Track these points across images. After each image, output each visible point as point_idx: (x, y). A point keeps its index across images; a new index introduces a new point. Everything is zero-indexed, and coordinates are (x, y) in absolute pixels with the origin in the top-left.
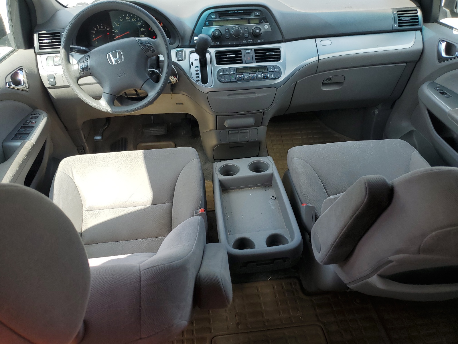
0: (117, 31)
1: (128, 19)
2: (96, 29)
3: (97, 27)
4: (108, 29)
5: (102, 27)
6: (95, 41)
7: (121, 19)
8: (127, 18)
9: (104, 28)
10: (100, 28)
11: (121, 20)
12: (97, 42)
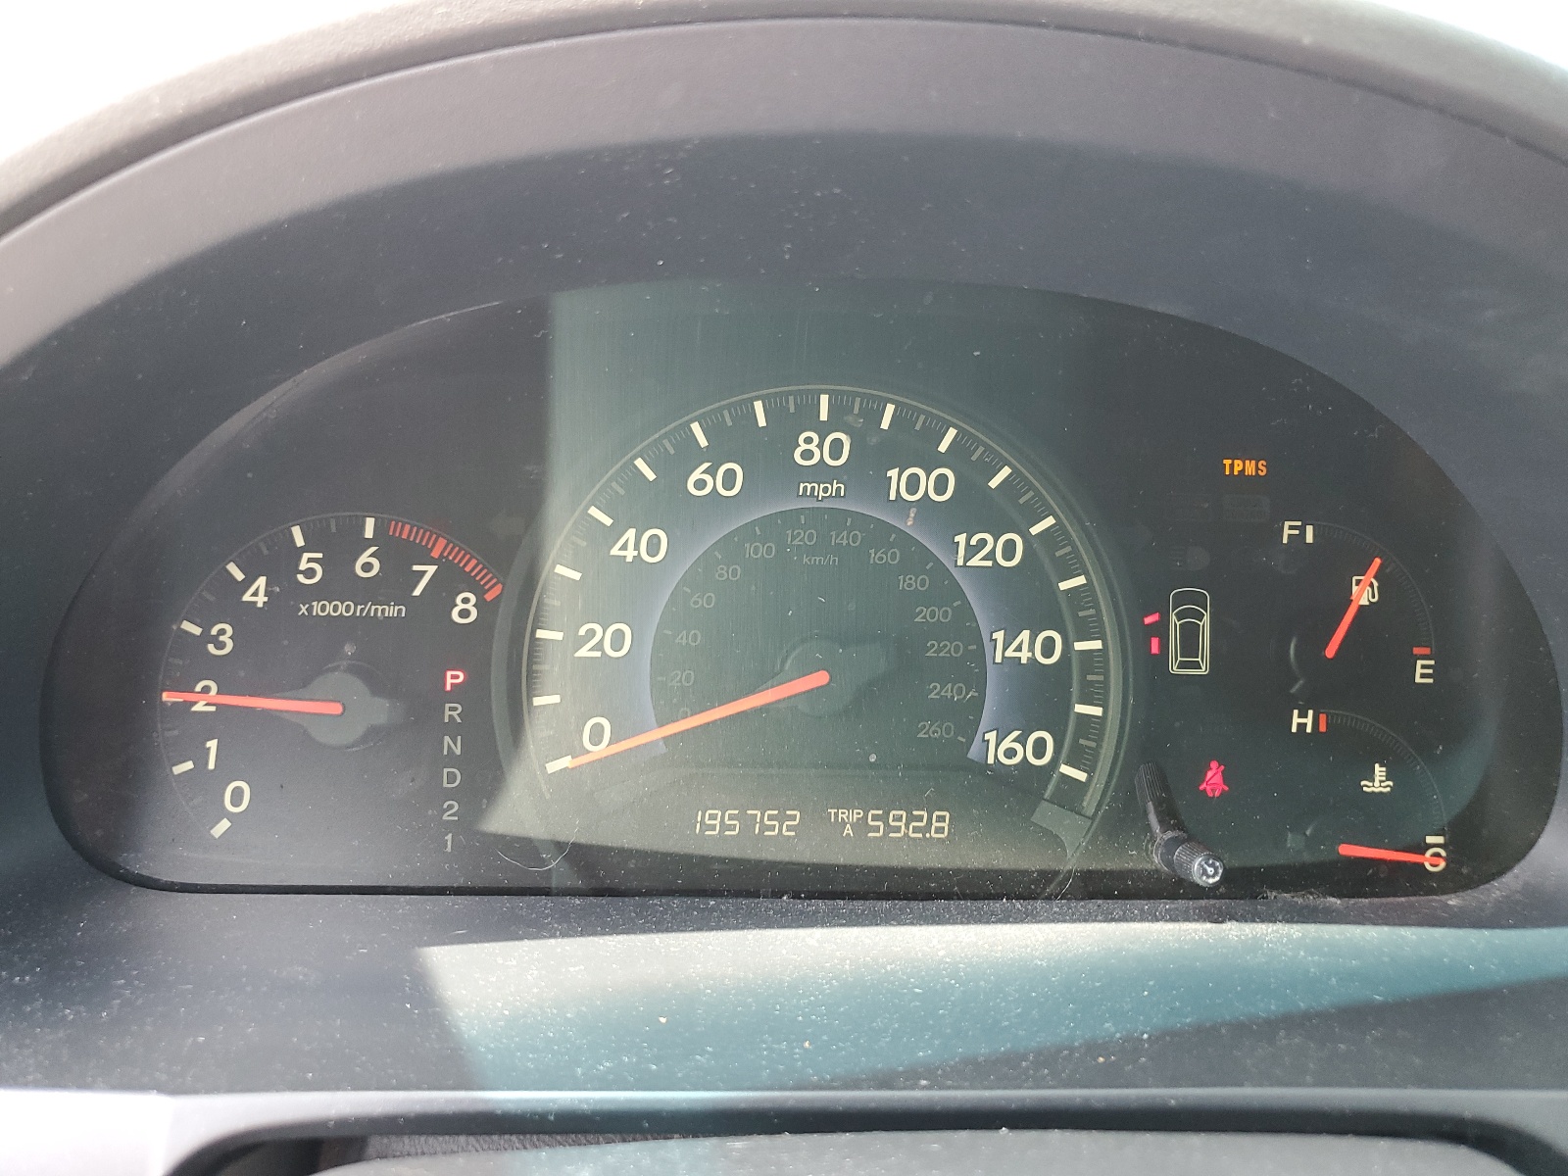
0: (618, 640)
1: (821, 472)
2: (258, 593)
3: (279, 564)
4: (465, 608)
5: (367, 563)
6: (207, 785)
7: (715, 456)
8: (810, 450)
9: (395, 580)
10: (337, 582)
11: (703, 482)
12: (237, 795)
